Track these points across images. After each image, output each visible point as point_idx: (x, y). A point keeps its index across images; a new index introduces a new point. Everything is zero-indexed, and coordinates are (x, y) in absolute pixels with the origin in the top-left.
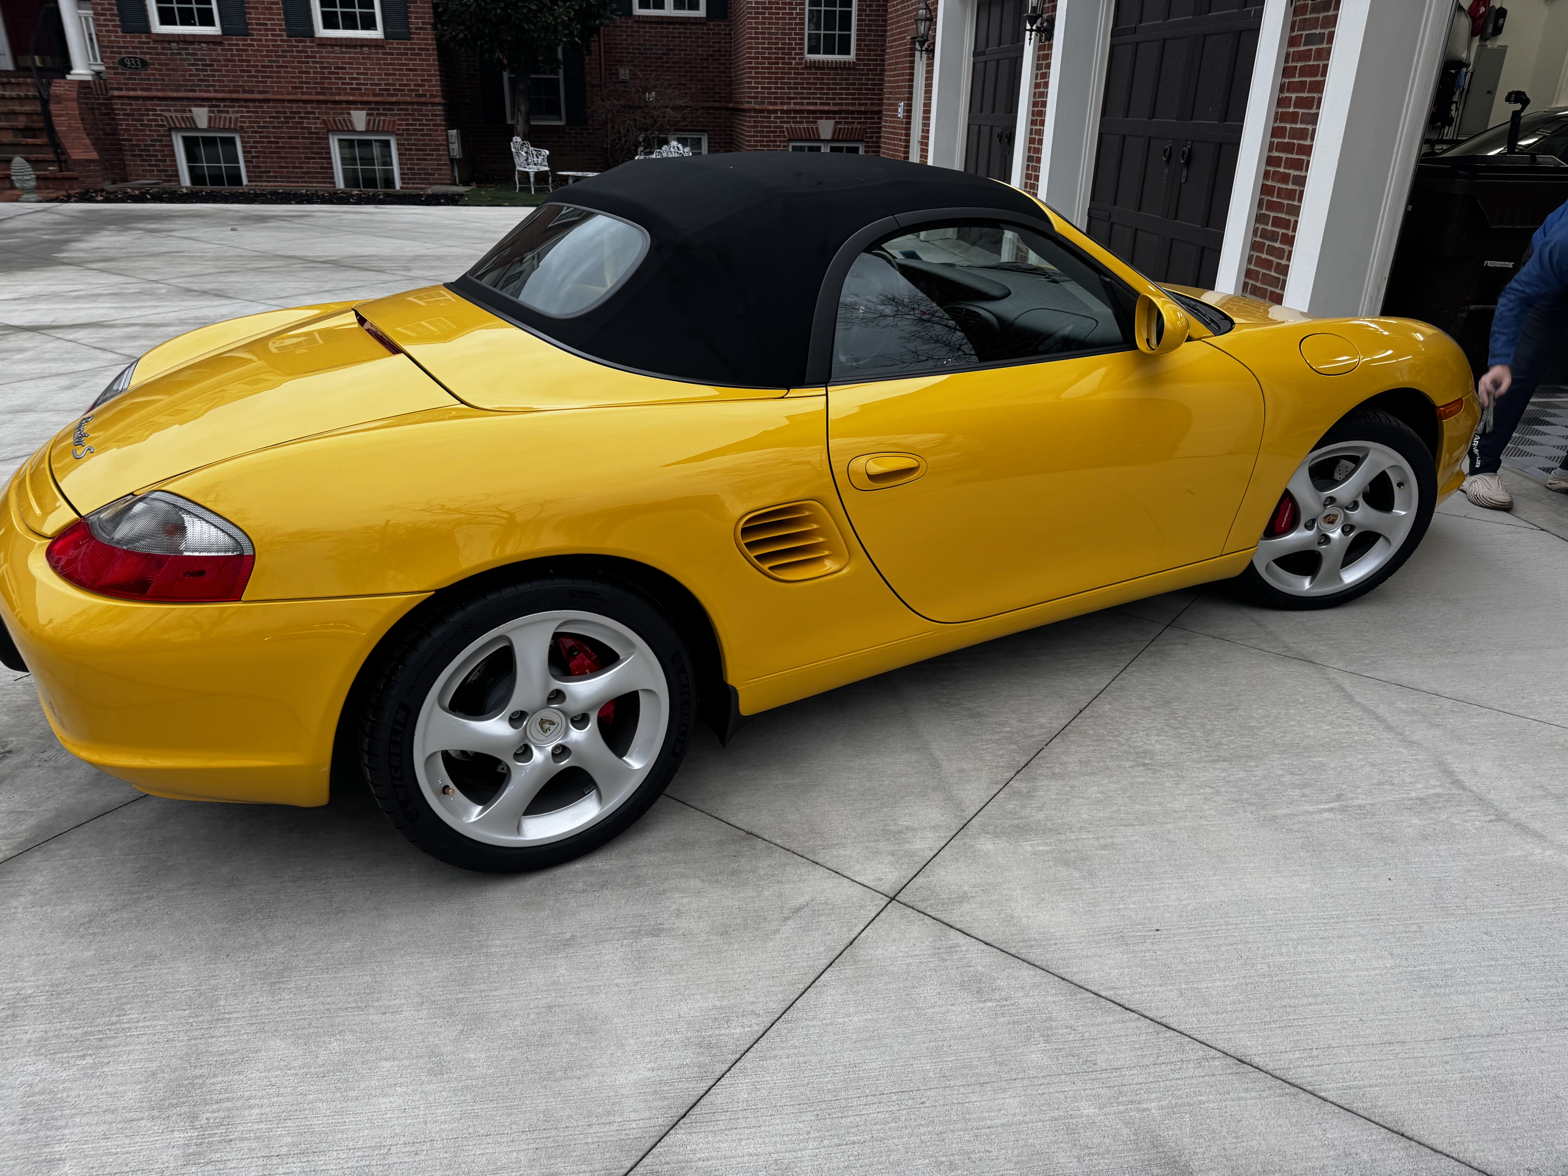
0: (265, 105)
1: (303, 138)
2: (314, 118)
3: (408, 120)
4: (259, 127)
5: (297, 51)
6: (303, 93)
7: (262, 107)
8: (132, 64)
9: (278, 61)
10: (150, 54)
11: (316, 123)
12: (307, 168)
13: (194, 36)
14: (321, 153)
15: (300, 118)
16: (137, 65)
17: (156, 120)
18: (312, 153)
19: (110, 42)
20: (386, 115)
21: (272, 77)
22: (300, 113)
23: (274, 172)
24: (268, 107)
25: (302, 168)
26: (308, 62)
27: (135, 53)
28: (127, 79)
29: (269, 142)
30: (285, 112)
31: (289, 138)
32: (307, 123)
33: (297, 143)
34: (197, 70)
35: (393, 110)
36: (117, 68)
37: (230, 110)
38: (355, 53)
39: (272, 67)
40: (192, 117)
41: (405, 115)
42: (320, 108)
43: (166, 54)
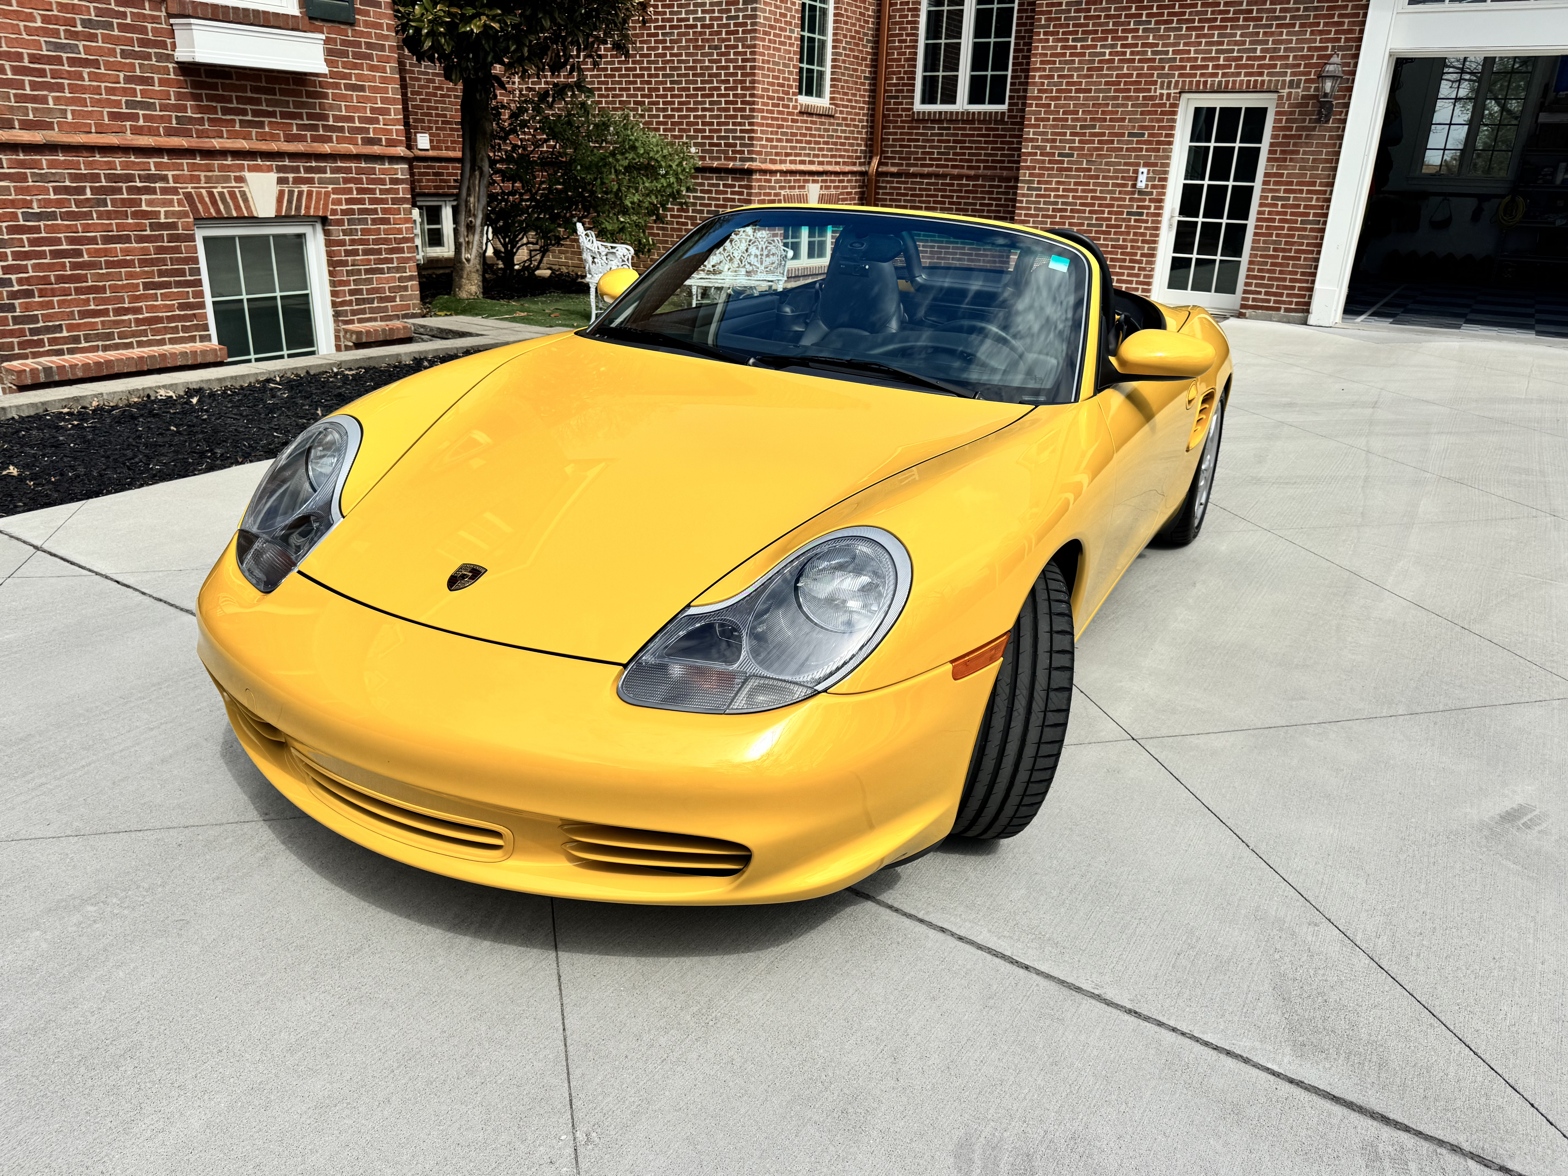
0: (44, 159)
1: (141, 239)
2: (164, 191)
3: (350, 191)
4: (27, 216)
5: (123, 27)
6: (137, 131)
7: (37, 165)
9: (74, 49)
11: (170, 203)
12: (151, 309)
14: (182, 273)
15: (130, 190)
18: (161, 274)
20: (310, 181)
21: (60, 88)
22: (130, 178)
23: (70, 328)
24: (52, 165)
25: (138, 311)
26: (148, 57)
29: (55, 254)
30: (95, 178)
31: (107, 240)
32: (150, 203)
33: (126, 252)
35: (323, 170)
39: (58, 60)
41: (346, 181)
42: (179, 167)
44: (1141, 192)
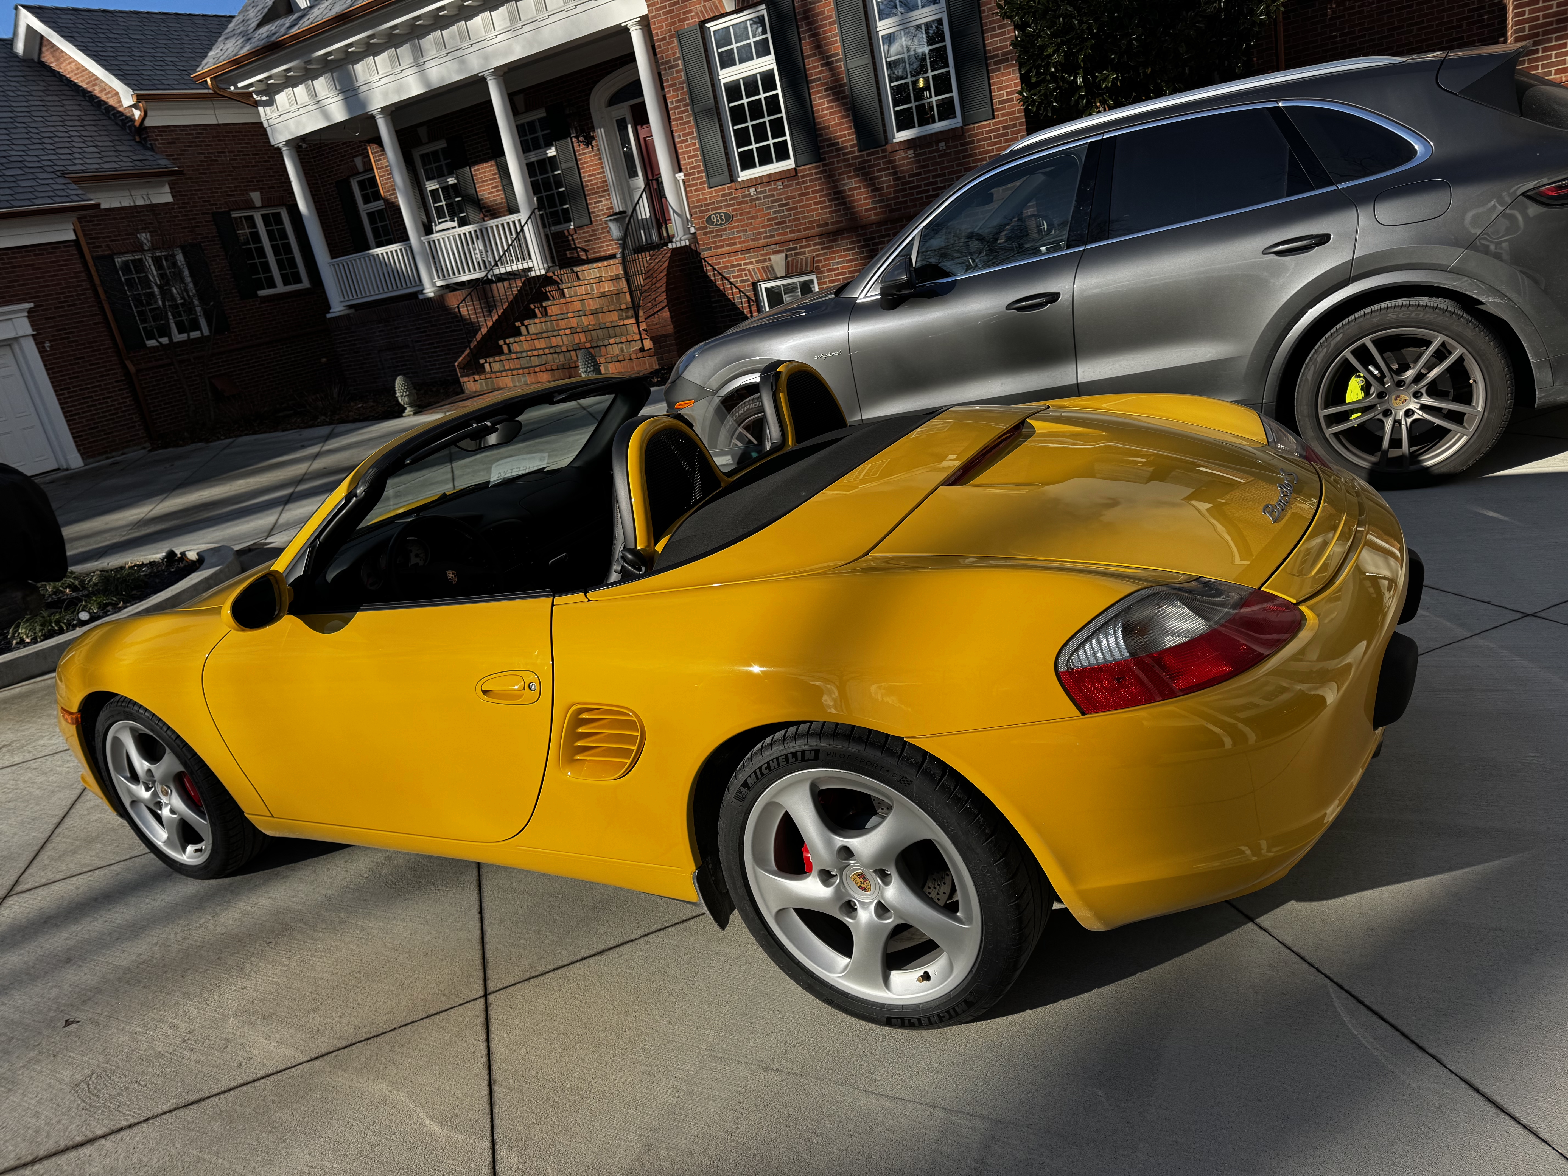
0: (839, 237)
4: (834, 264)
5: (870, 166)
6: (877, 215)
7: (837, 240)
8: (718, 221)
9: (850, 184)
10: (733, 205)
13: (769, 175)
16: (722, 220)
17: (741, 276)
19: (698, 201)
21: (845, 203)
22: (874, 238)
24: (842, 239)
26: (881, 177)
27: (720, 208)
28: (714, 237)
30: (859, 241)
34: (775, 212)
36: (706, 228)
37: (807, 250)
38: (931, 152)
39: (844, 191)
40: (771, 266)
42: (895, 228)
43: (746, 202)
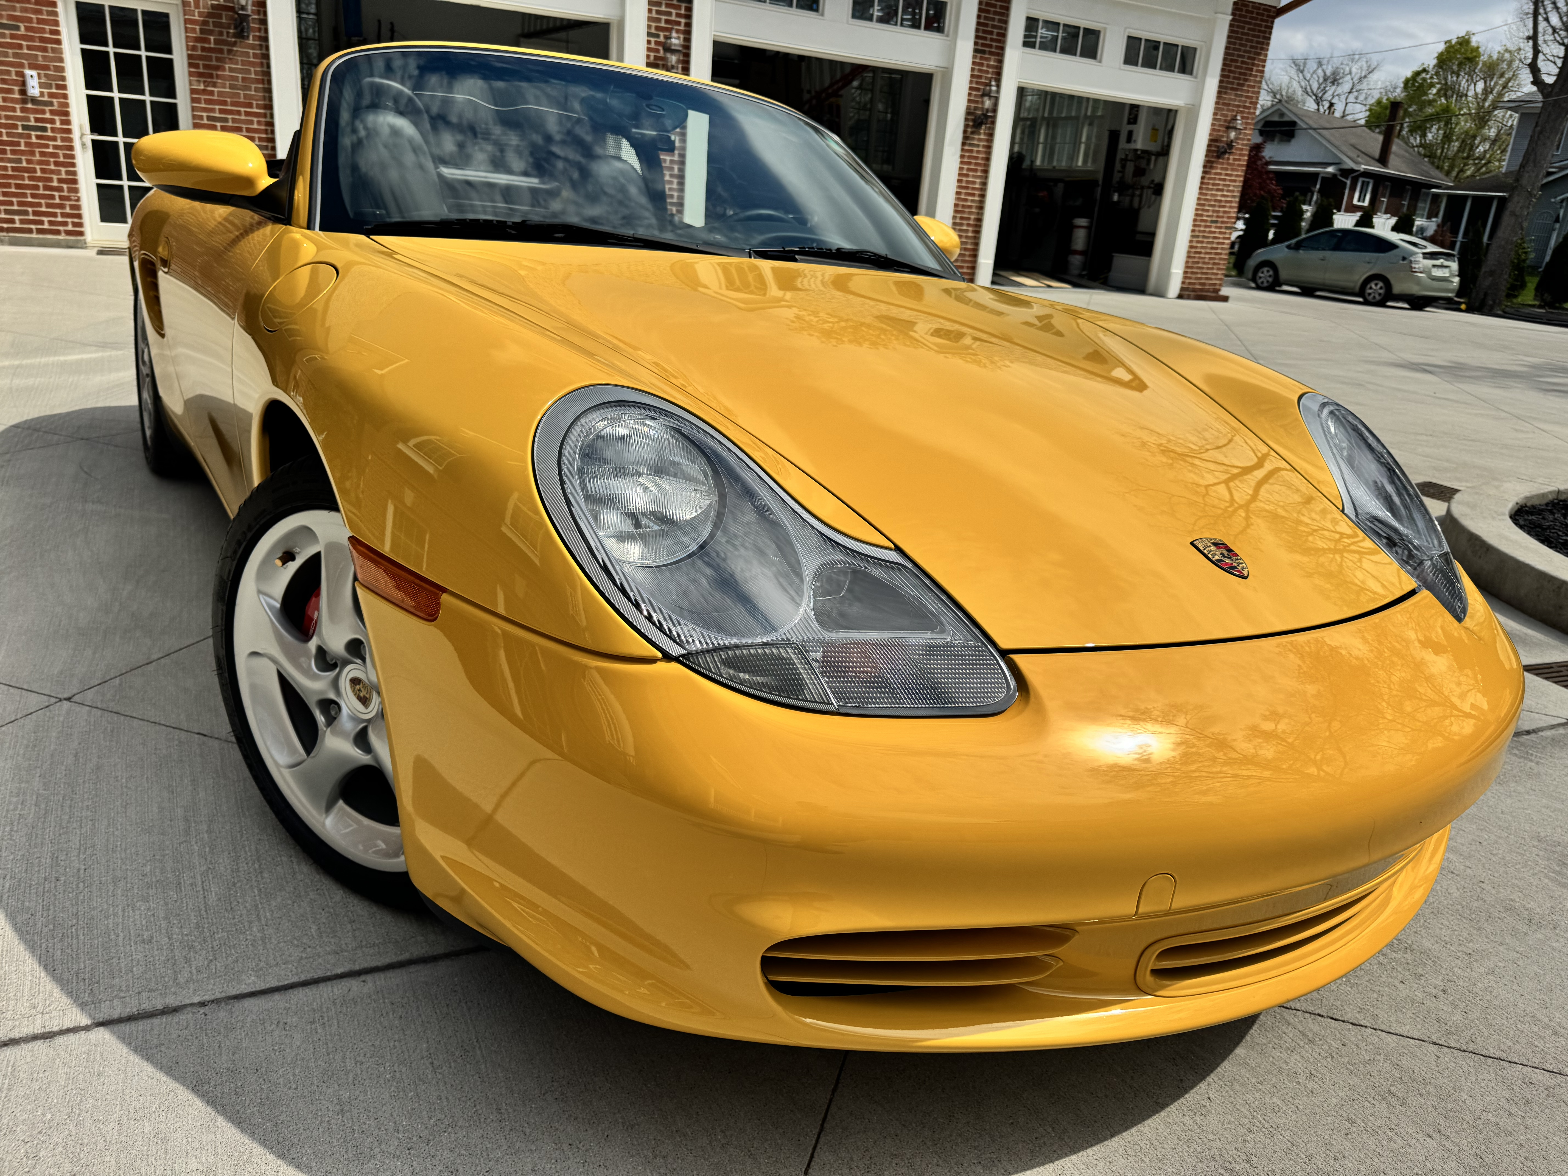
44: (34, 100)
